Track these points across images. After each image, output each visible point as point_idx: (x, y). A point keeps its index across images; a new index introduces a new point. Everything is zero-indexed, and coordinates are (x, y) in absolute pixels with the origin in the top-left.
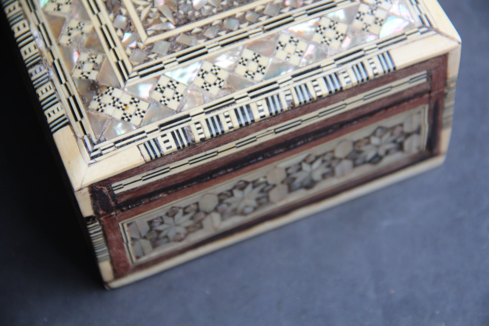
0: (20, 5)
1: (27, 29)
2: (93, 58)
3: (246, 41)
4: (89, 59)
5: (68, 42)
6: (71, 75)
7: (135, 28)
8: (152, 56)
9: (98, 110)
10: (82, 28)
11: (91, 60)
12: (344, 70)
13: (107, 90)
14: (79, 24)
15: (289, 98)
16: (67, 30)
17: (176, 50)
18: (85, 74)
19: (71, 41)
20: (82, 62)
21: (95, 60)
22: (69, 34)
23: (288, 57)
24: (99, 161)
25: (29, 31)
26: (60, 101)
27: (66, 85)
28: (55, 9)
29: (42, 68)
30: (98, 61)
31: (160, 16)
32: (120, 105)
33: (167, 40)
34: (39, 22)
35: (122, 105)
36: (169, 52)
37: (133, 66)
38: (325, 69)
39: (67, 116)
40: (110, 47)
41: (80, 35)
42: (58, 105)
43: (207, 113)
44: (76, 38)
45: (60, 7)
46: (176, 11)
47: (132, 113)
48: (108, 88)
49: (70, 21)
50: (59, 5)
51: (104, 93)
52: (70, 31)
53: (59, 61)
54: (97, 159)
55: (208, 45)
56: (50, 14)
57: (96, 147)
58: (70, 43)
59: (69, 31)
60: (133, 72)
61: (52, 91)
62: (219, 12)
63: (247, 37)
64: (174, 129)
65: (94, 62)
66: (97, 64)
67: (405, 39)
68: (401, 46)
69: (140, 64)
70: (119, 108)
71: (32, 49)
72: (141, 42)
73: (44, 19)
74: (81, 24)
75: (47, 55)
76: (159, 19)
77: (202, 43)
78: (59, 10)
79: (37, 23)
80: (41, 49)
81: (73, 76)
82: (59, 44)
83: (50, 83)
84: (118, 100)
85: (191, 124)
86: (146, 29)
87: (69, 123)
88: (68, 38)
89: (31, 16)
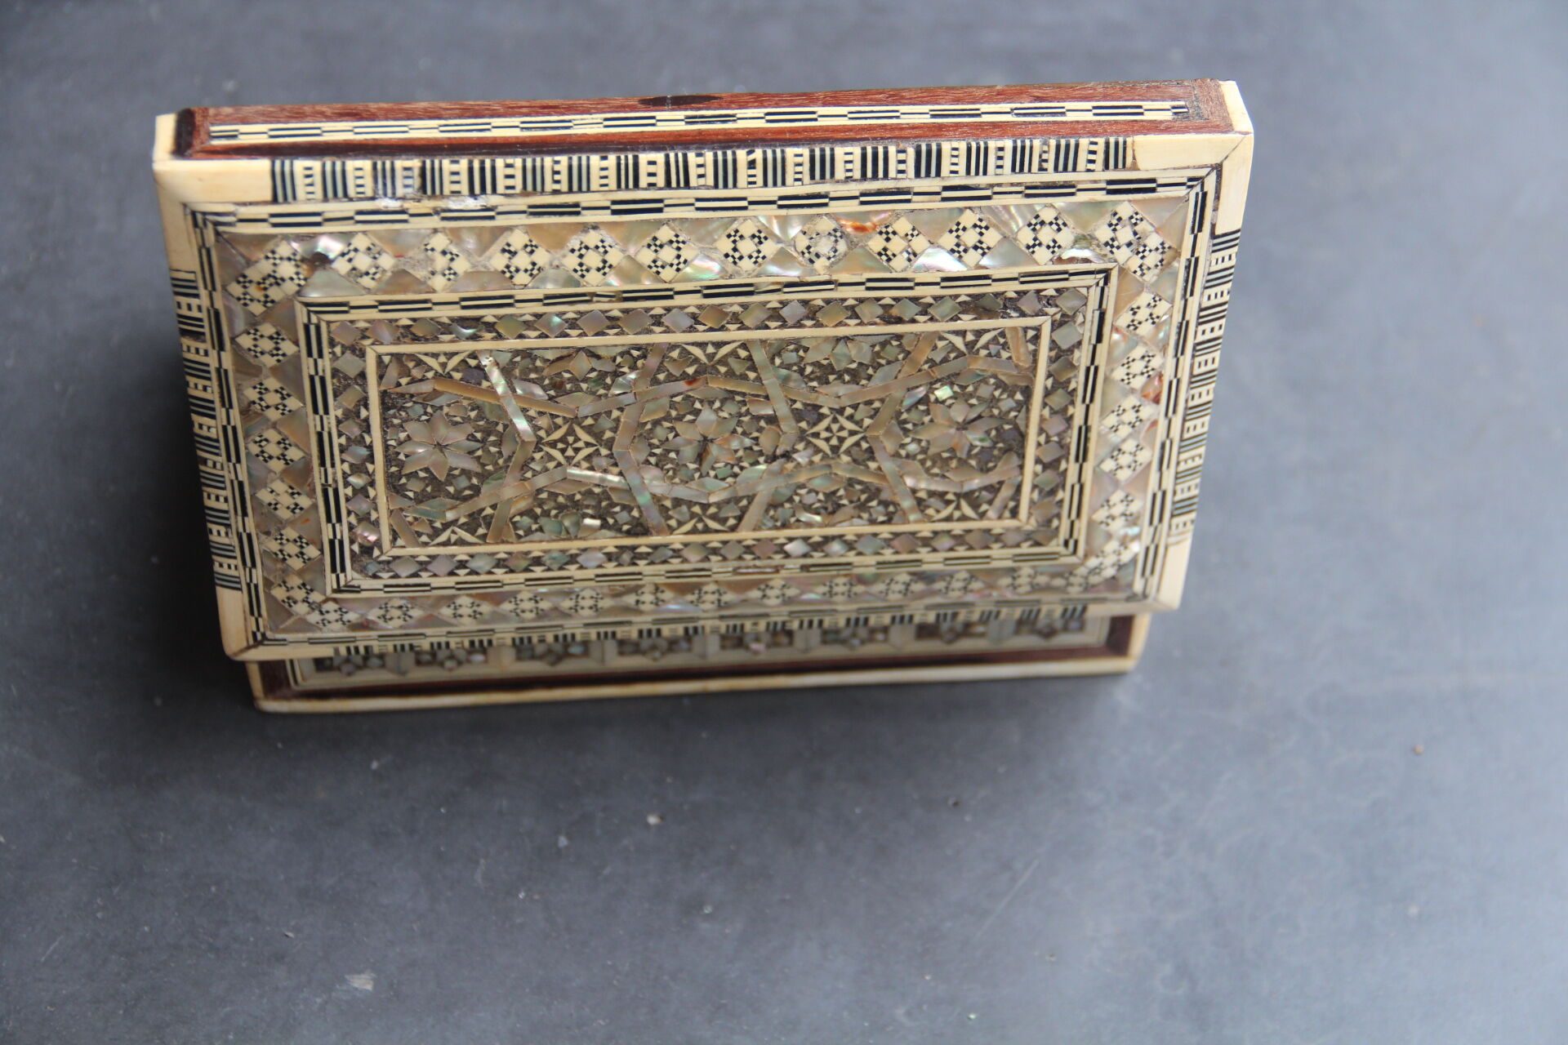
0: (556, 192)
1: (500, 189)
2: (375, 274)
3: (316, 462)
4: (377, 268)
5: (429, 247)
6: (364, 232)
7: (405, 343)
8: (338, 350)
9: (273, 252)
10: (444, 275)
11: (373, 270)
12: (230, 535)
13: (301, 277)
14: (455, 274)
15: (210, 463)
16: (455, 251)
17: (335, 381)
18: (352, 254)
19: (430, 253)
20: (377, 256)
21: (371, 276)
22: (444, 253)
23: (272, 492)
24: (185, 219)
25: (494, 190)
26: (325, 199)
27: (351, 218)
28: (509, 245)
29: (409, 190)
30: (366, 281)
31: (413, 379)
32: (268, 282)
33: (363, 375)
34: (499, 213)
35: (267, 286)
36: (335, 373)
37: (329, 323)
38: (240, 519)
39: (289, 203)
40: (382, 303)
41: (430, 269)
42: (319, 194)
43: (218, 370)
44: (432, 260)
45: (507, 255)
46: (414, 399)
47: (249, 290)
48: (305, 279)
49: (469, 261)
50: (513, 254)
51: (300, 270)
52: (449, 256)
53: (405, 221)
54: (189, 218)
55: (328, 419)
56: (505, 234)
57: (210, 226)
58: (427, 250)
59: (451, 253)
60: (319, 319)
61: (352, 192)
62: (386, 447)
63: (322, 463)
64: (206, 323)
65: (367, 274)
66: (361, 276)
67: (252, 613)
68: (244, 606)
69: (329, 332)
70: (264, 279)
71: (456, 187)
72: (373, 344)
73: (501, 221)
74: (452, 277)
75: (427, 205)
76: (409, 376)
77: (335, 412)
78: (504, 251)
79: (500, 209)
80: (445, 201)
81: (360, 235)
82: (435, 231)
83: (369, 193)
84: (278, 284)
85: (208, 346)
86: (397, 357)
87: (275, 200)
88: (439, 249)
89: (522, 203)
